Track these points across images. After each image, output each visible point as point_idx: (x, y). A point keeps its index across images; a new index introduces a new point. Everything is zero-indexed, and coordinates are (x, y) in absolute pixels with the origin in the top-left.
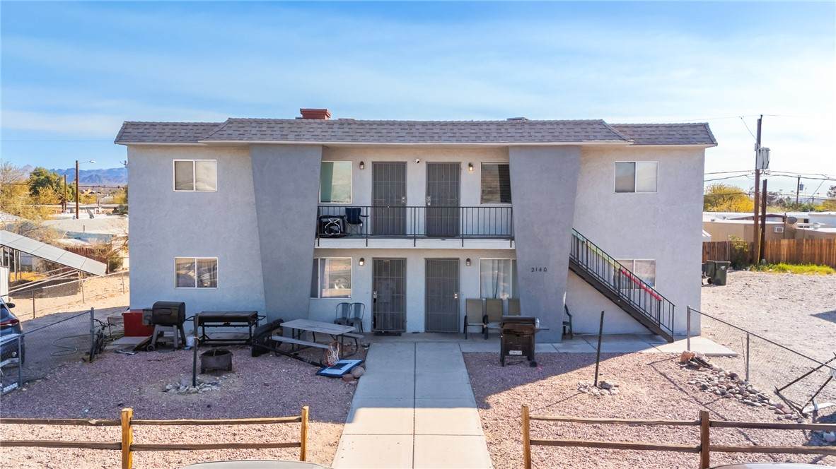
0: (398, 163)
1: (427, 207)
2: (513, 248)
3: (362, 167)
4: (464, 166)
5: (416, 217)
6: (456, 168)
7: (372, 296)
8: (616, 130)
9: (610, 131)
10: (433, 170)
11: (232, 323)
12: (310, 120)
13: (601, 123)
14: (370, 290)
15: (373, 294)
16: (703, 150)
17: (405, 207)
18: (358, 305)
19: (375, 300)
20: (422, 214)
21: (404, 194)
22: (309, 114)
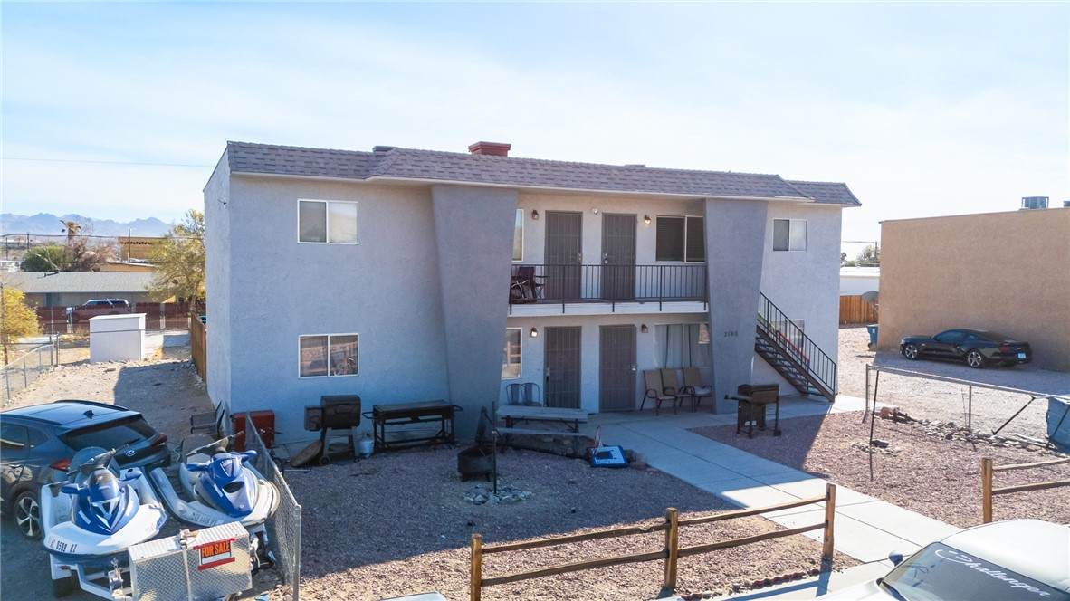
0: (574, 213)
1: (603, 266)
2: (707, 311)
3: (536, 216)
4: (640, 218)
5: (591, 278)
6: (632, 220)
7: (545, 374)
8: (795, 187)
9: (789, 187)
10: (609, 220)
11: (421, 418)
12: (490, 157)
13: (776, 178)
14: (542, 367)
15: (545, 371)
16: (839, 211)
17: (580, 266)
18: (529, 386)
19: (547, 377)
20: (597, 272)
21: (580, 250)
22: (487, 149)
